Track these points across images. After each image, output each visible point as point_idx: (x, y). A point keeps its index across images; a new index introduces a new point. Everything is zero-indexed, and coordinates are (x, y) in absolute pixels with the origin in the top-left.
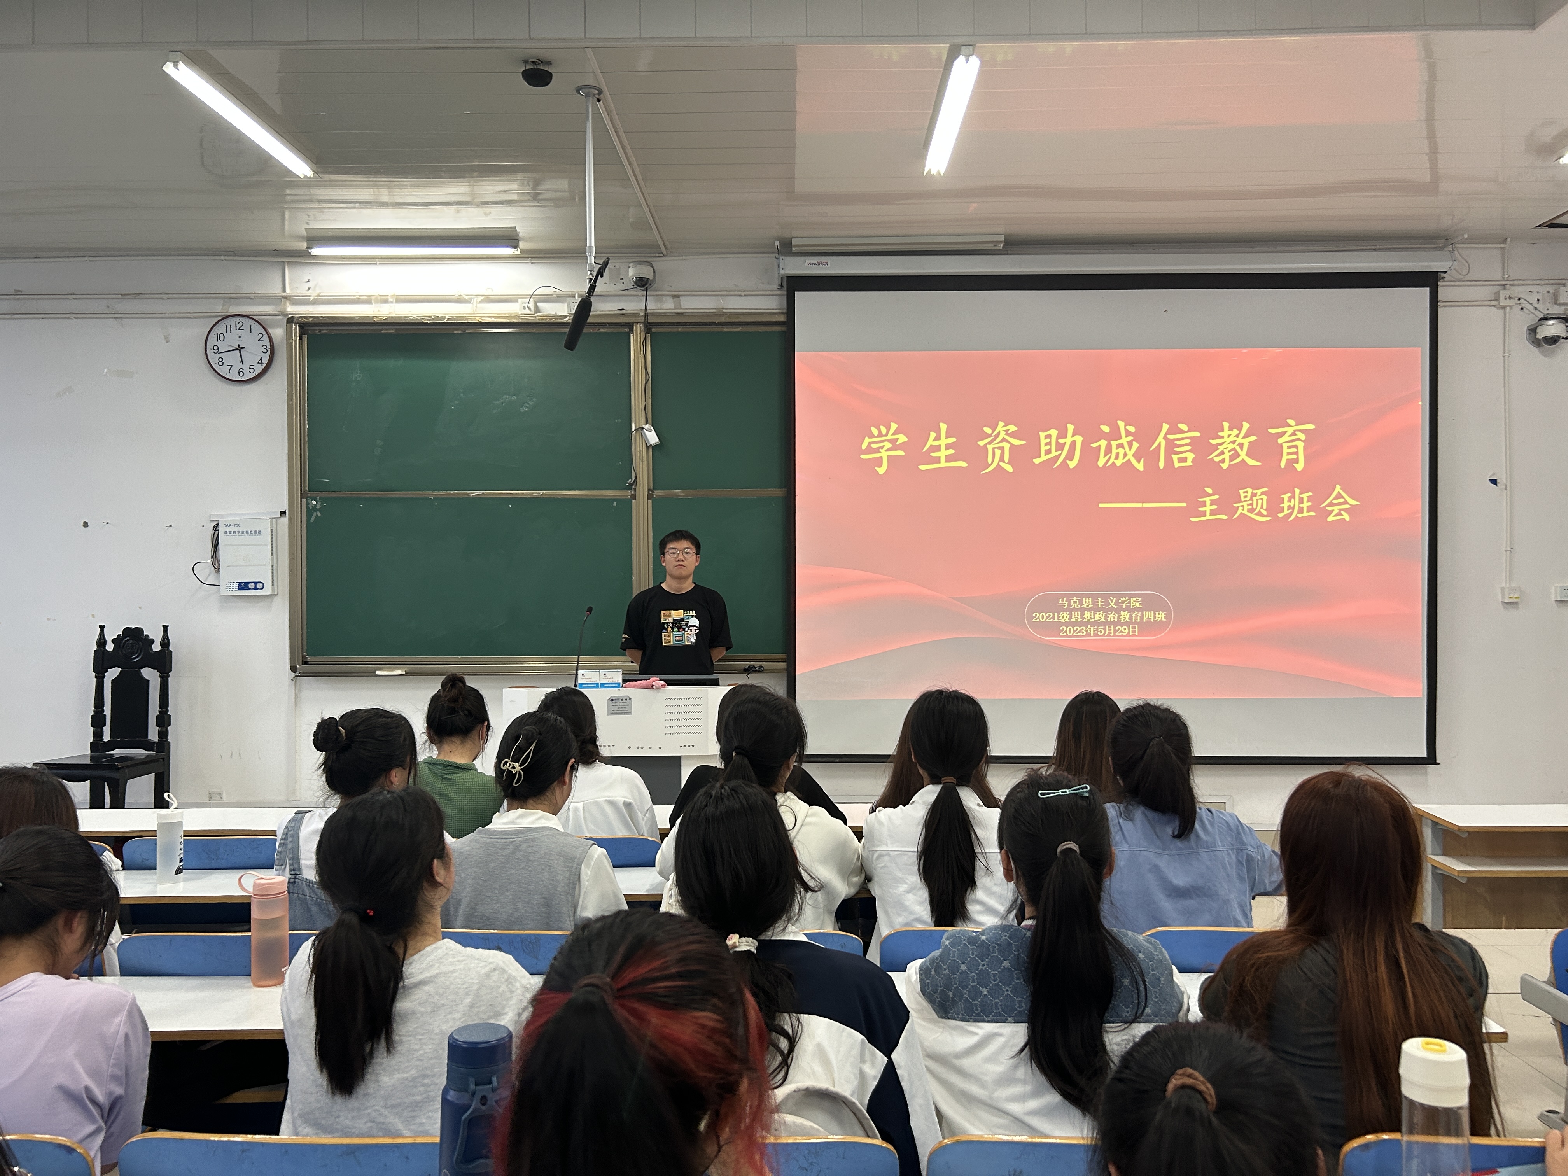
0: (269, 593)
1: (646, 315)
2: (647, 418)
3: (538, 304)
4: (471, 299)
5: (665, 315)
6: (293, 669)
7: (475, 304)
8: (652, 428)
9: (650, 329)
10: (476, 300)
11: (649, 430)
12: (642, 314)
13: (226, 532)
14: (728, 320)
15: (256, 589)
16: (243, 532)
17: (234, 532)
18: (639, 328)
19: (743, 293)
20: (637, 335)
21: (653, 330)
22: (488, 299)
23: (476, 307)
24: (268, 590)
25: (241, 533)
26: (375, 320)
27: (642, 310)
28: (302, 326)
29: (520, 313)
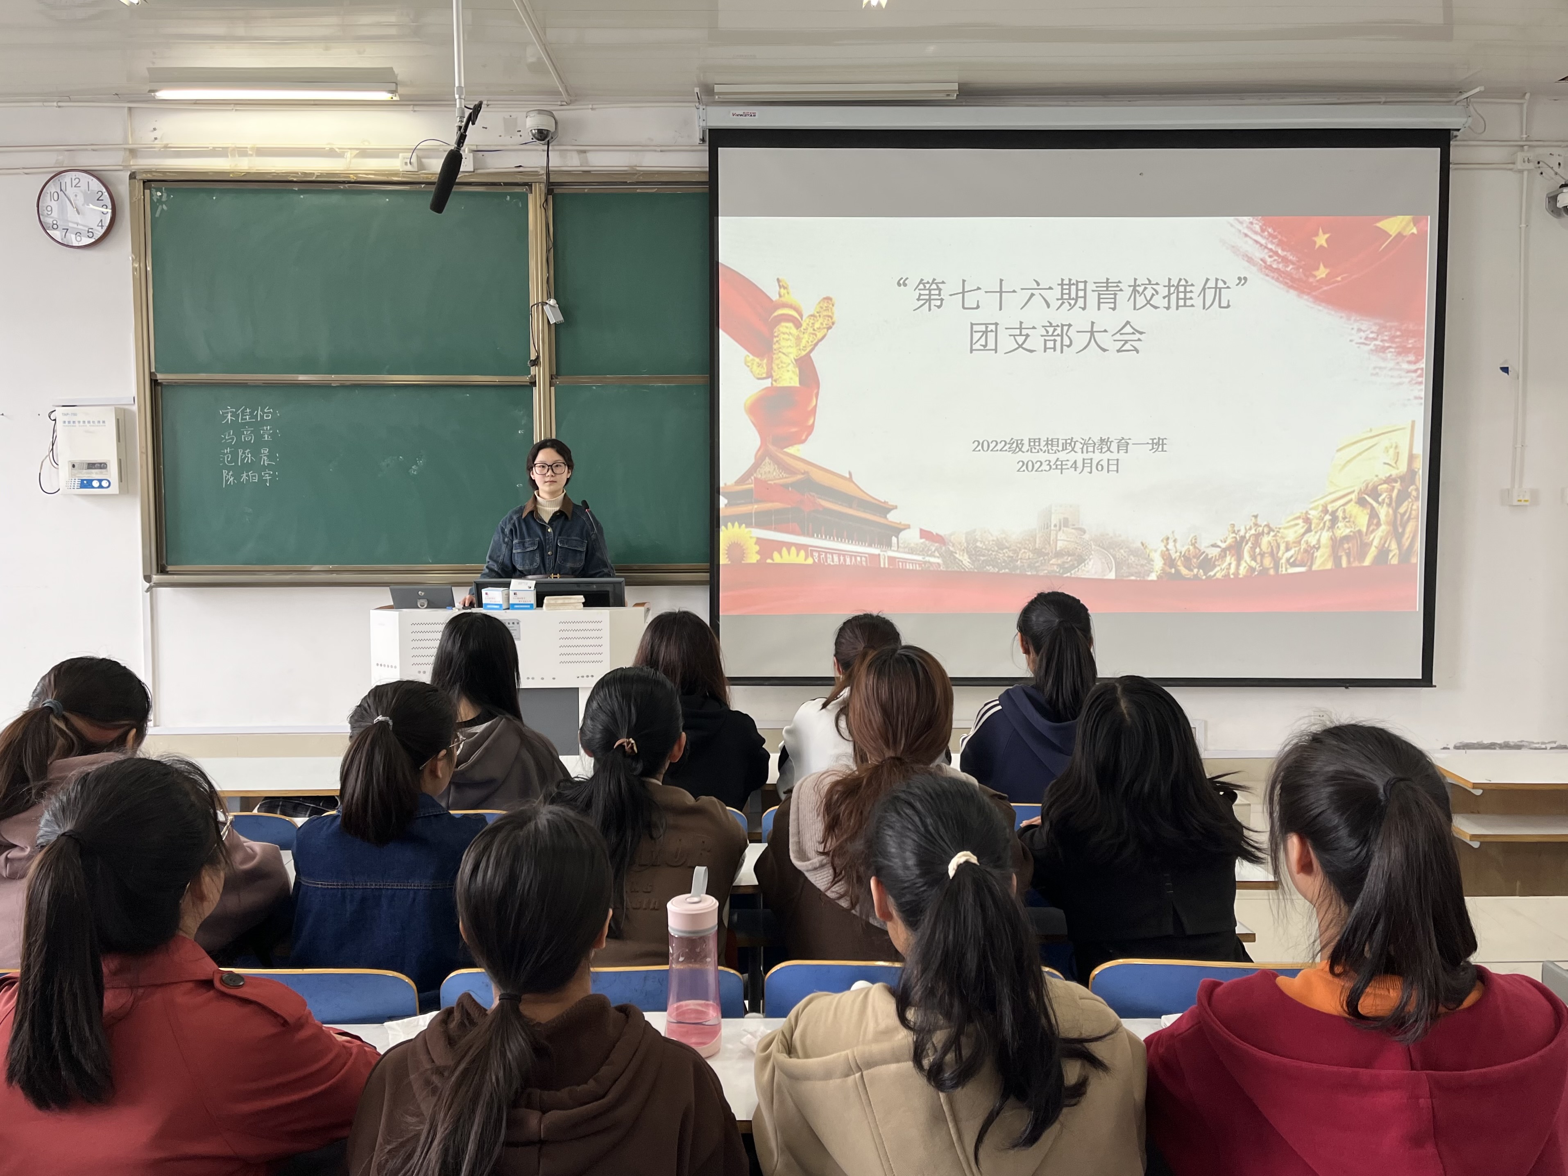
0: (118, 494)
1: (548, 174)
2: (548, 291)
3: (423, 160)
4: (344, 153)
5: (568, 173)
6: (147, 578)
7: (348, 160)
9: (553, 189)
10: (348, 155)
11: (551, 307)
12: (543, 172)
13: (65, 422)
14: (641, 179)
15: (101, 487)
16: (84, 422)
17: (74, 422)
18: (538, 189)
19: (659, 149)
20: (536, 197)
21: (556, 191)
22: (364, 153)
23: (350, 162)
24: (115, 489)
25: (81, 423)
26: (231, 177)
27: (542, 167)
28: (146, 183)
29: (401, 169)
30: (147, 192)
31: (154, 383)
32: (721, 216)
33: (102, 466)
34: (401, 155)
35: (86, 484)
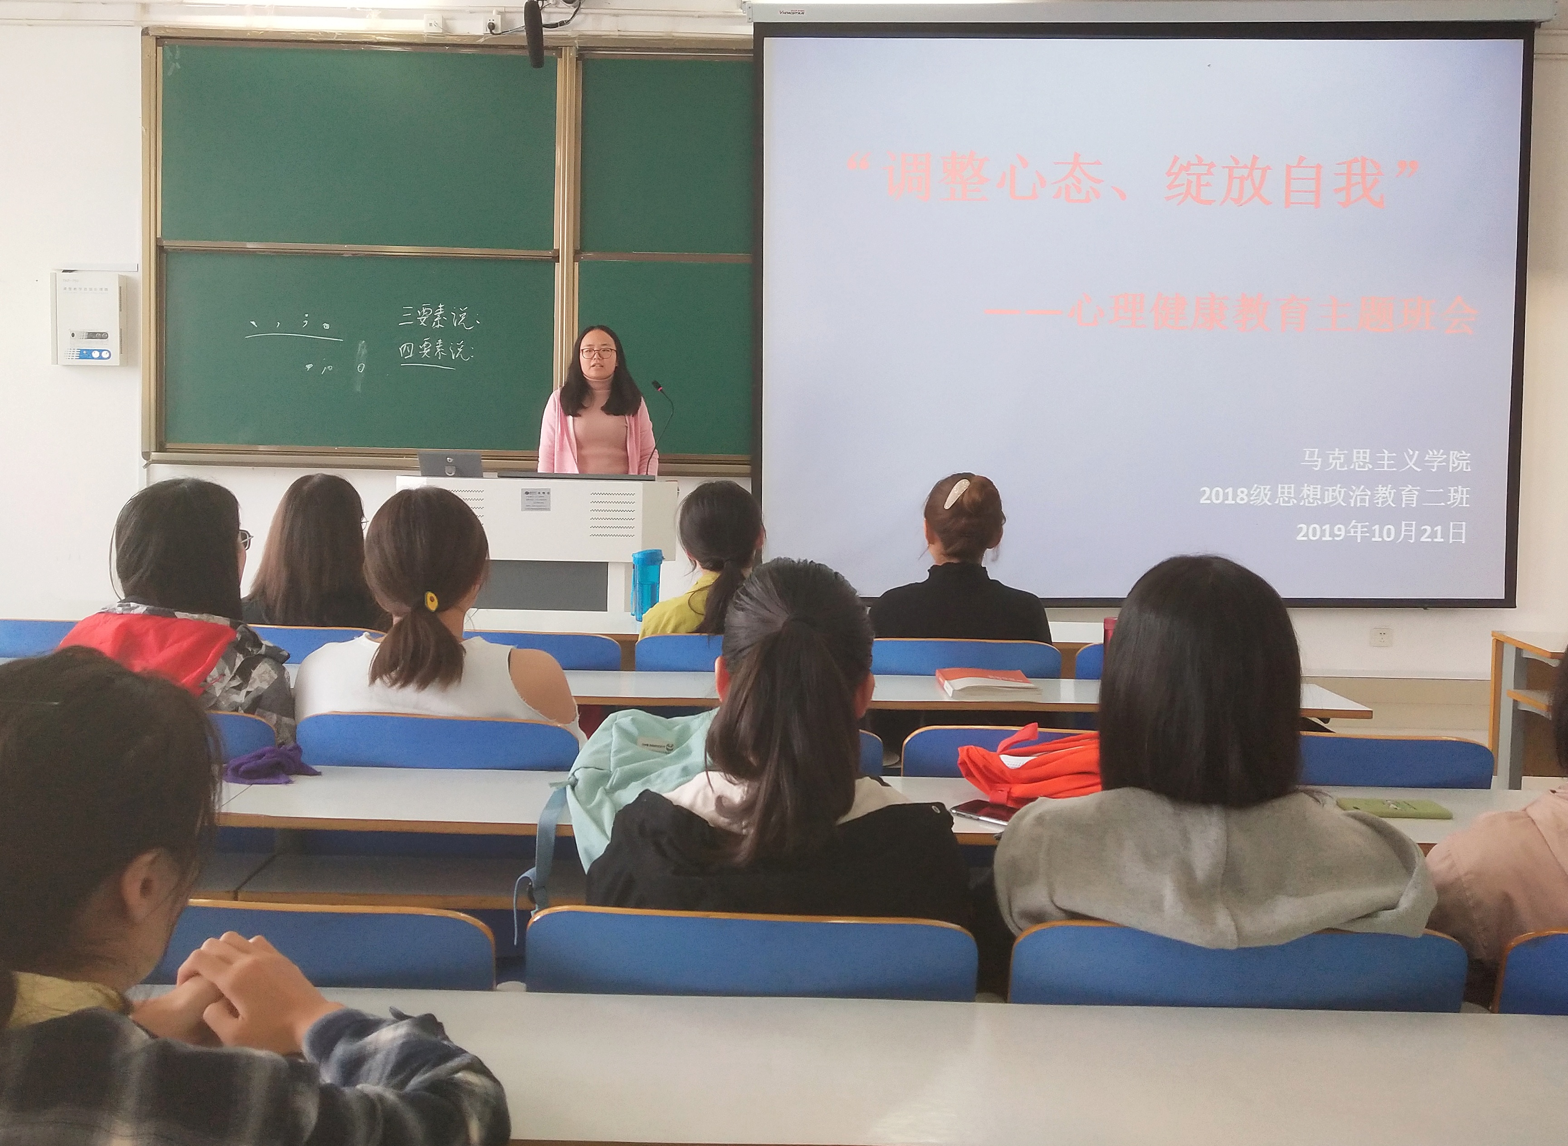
0: (119, 365)
3: (448, 21)
4: (367, 13)
5: (600, 37)
6: (146, 455)
7: (370, 20)
9: (584, 55)
10: (373, 14)
13: (65, 289)
14: (677, 45)
15: (100, 358)
16: (85, 289)
17: (75, 289)
18: (570, 54)
20: (565, 62)
21: (587, 57)
22: (386, 13)
23: (371, 22)
24: (116, 360)
25: (83, 289)
26: (248, 35)
28: (160, 40)
29: (425, 32)
30: (160, 49)
31: (160, 250)
33: (103, 336)
34: (426, 16)
35: (85, 354)
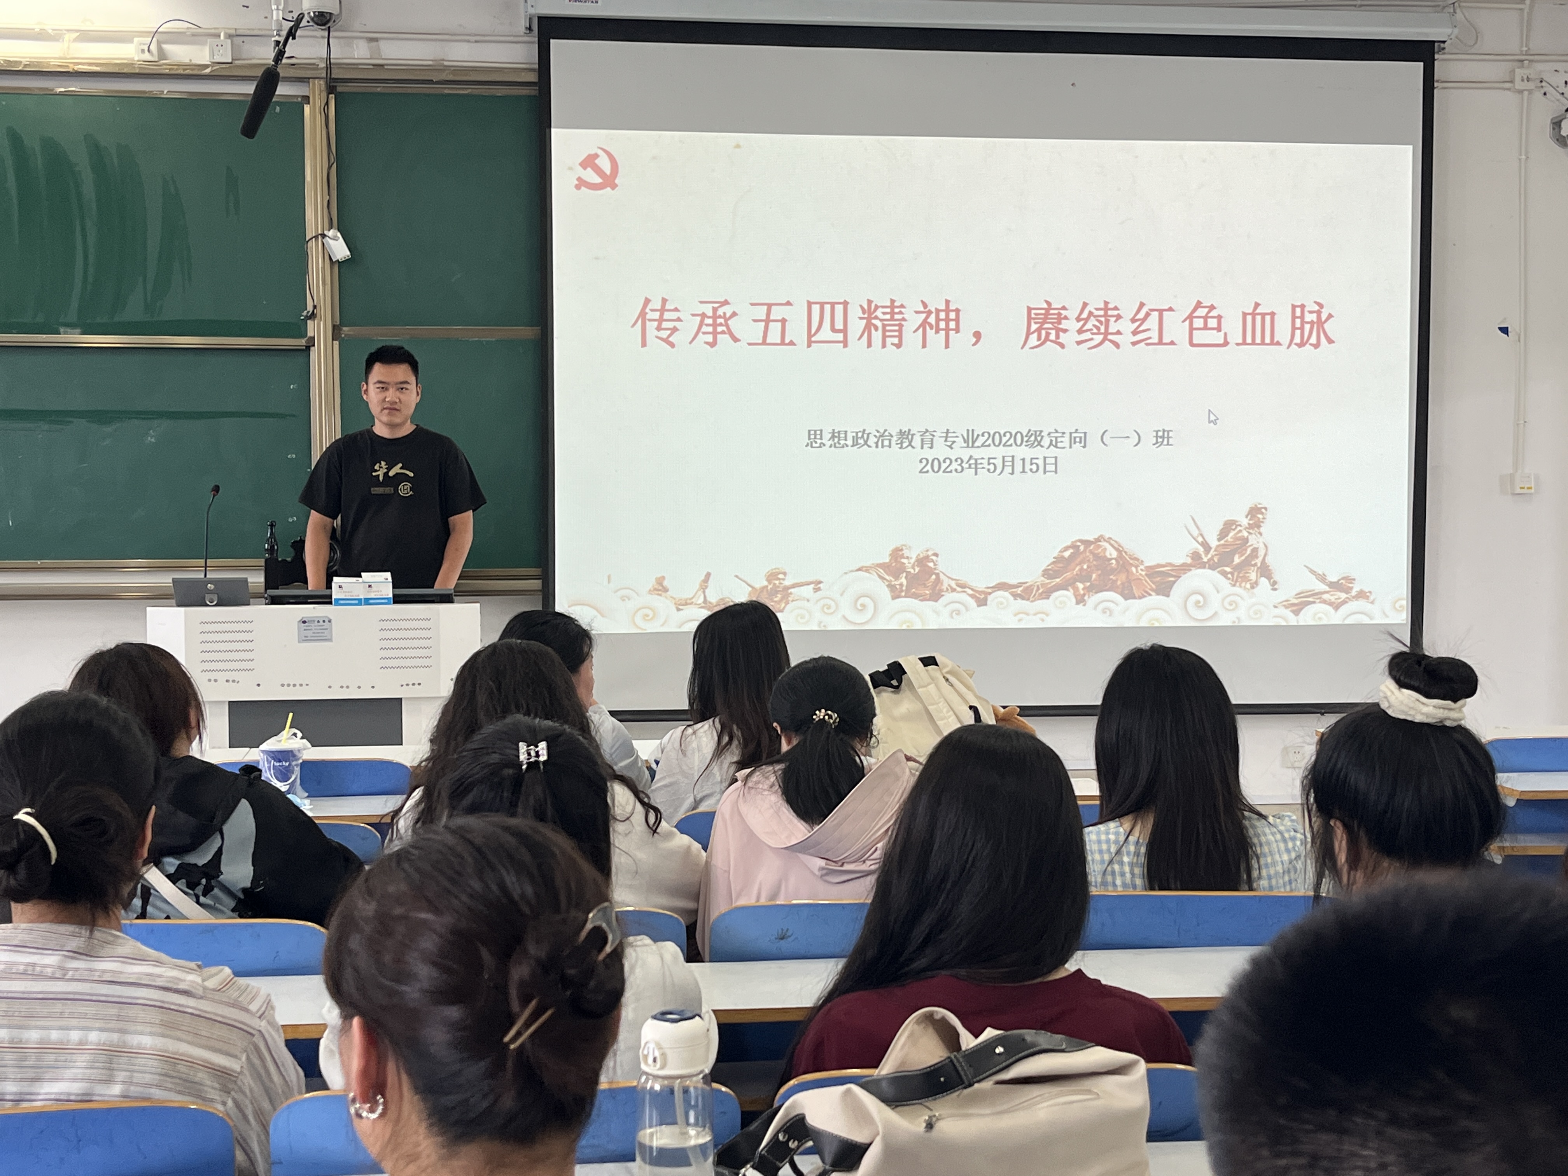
1: (329, 67)
2: (331, 220)
3: (164, 46)
4: (61, 35)
5: (354, 67)
7: (65, 44)
8: (339, 234)
9: (336, 86)
10: (68, 37)
11: (335, 239)
12: (323, 65)
14: (451, 77)
18: (318, 87)
19: (471, 38)
21: (339, 89)
22: (86, 36)
23: (68, 48)
27: (321, 59)
29: (136, 58)
32: (554, 128)
34: (136, 40)
